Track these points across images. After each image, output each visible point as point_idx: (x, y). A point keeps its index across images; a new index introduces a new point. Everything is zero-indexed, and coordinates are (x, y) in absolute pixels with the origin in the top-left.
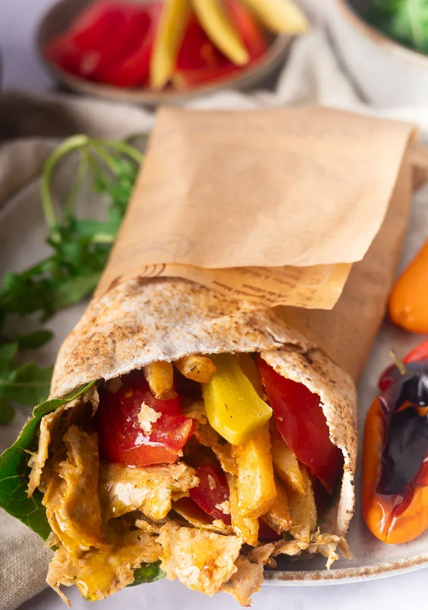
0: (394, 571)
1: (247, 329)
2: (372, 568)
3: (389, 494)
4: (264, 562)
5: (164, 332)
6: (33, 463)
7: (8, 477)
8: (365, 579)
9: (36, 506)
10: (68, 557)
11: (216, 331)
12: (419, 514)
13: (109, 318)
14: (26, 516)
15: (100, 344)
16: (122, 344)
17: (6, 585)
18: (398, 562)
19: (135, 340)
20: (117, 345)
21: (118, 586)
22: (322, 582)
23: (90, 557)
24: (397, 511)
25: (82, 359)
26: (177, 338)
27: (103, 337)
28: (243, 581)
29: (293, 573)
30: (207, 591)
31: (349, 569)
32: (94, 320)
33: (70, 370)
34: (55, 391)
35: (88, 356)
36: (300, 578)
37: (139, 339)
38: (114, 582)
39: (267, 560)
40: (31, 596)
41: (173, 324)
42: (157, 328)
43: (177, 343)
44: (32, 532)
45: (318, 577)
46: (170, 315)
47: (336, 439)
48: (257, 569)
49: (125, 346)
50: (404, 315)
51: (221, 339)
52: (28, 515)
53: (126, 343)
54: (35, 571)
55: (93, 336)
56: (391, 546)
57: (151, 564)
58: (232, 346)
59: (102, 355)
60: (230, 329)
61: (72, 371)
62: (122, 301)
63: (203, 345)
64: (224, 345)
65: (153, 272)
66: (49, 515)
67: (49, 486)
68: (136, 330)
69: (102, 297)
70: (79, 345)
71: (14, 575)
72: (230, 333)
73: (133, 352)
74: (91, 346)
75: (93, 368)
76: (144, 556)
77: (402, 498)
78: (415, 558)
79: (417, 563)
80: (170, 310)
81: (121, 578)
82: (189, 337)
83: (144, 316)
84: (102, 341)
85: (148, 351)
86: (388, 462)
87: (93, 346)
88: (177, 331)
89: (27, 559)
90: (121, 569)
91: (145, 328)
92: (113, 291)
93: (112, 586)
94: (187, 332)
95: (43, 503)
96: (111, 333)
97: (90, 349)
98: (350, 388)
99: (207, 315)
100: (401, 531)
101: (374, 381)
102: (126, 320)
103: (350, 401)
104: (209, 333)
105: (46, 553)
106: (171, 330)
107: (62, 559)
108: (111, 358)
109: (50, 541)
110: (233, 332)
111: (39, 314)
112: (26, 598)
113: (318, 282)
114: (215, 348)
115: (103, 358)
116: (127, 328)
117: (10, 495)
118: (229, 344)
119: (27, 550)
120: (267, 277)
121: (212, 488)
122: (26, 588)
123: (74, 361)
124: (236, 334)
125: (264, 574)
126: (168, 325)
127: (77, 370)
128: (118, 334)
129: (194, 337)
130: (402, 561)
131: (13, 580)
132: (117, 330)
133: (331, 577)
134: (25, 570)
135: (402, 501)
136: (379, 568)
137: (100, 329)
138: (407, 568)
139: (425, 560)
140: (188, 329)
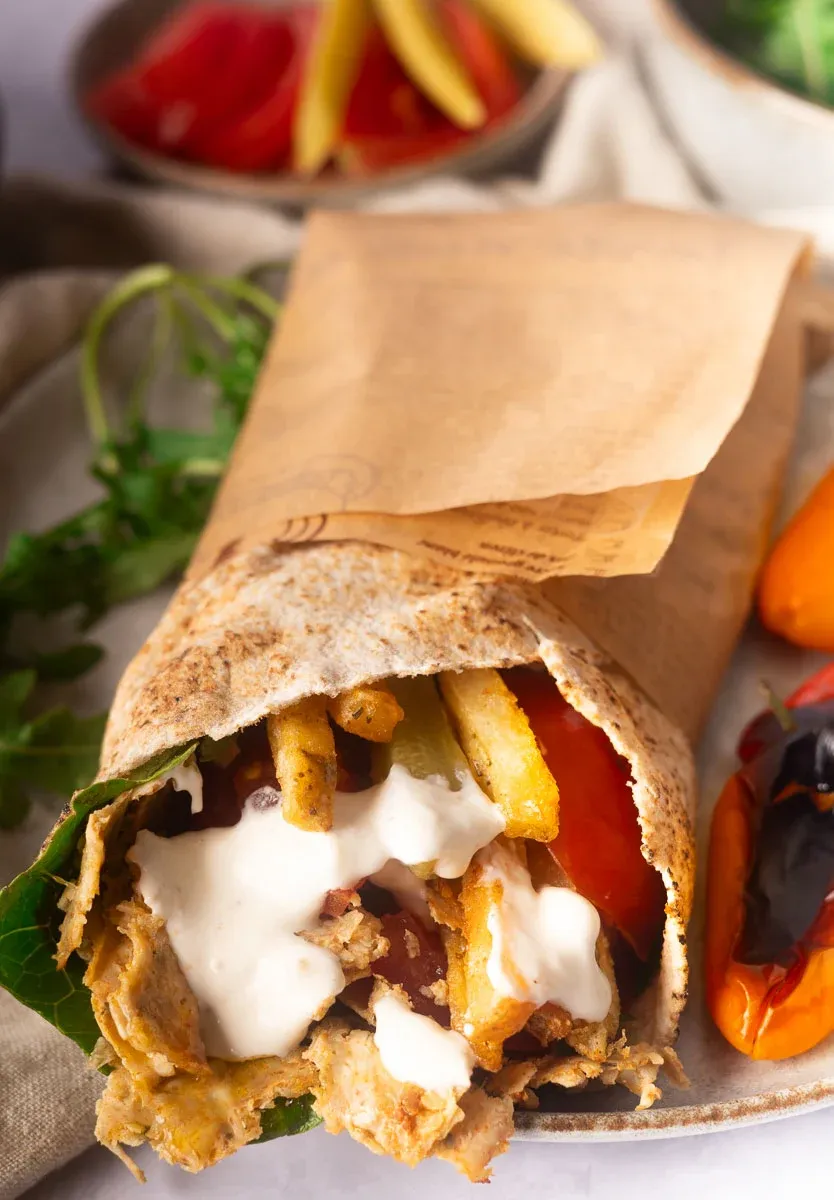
0: (769, 1113)
1: (484, 621)
2: (726, 1108)
3: (759, 964)
4: (514, 1096)
5: (322, 637)
6: (69, 903)
7: (20, 930)
8: (713, 1128)
9: (72, 986)
10: (133, 1089)
11: (424, 626)
12: (817, 1002)
13: (217, 619)
14: (53, 1006)
15: (200, 670)
16: (243, 668)
17: (13, 1140)
18: (777, 1096)
19: (268, 659)
20: (233, 670)
21: (231, 1144)
22: (628, 1135)
23: (175, 1089)
24: (774, 996)
25: (166, 700)
26: (349, 648)
27: (206, 656)
28: (473, 1135)
29: (571, 1117)
30: (404, 1156)
31: (681, 1109)
32: (186, 623)
33: (143, 721)
34: (113, 761)
35: (178, 694)
36: (586, 1126)
37: (276, 656)
38: (222, 1137)
39: (522, 1093)
40: (62, 1161)
41: (341, 619)
42: (310, 631)
43: (349, 656)
44: (64, 1037)
45: (620, 1125)
46: (334, 600)
47: (653, 853)
48: (501, 1108)
49: (249, 671)
50: (788, 614)
51: (435, 644)
52: (56, 1004)
53: (250, 665)
54: (69, 1113)
55: (186, 653)
56: (762, 1064)
57: (295, 1100)
58: (456, 655)
59: (205, 691)
60: (452, 621)
61: (147, 722)
62: (240, 585)
63: (401, 657)
64: (442, 656)
65: (303, 531)
66: (96, 1004)
67: (98, 948)
68: (268, 639)
69: (201, 579)
70: (160, 672)
71: (29, 1122)
72: (453, 630)
73: (265, 682)
74: (183, 673)
75: (188, 717)
76: (281, 1085)
77: (783, 971)
78: (810, 1088)
79: (812, 1098)
80: (335, 590)
81: (237, 1129)
82: (372, 644)
83: (284, 609)
84: (204, 663)
85: (293, 677)
86: (756, 901)
87: (185, 673)
88: (348, 631)
89: (53, 1090)
90: (235, 1111)
91: (286, 632)
92: (223, 568)
93: (219, 1145)
94: (368, 634)
95: (86, 981)
96: (221, 648)
97: (180, 680)
98: (681, 754)
99: (409, 592)
100: (782, 1036)
101: (728, 742)
102: (249, 620)
103: (681, 779)
104: (411, 633)
105: (90, 1078)
106: (336, 632)
107: (121, 1092)
108: (222, 696)
109: (98, 1056)
110: (458, 626)
111: (75, 613)
112: (51, 1167)
113: (626, 525)
114: (422, 663)
115: (207, 697)
116: (251, 635)
117: (22, 964)
118: (451, 651)
119: (53, 1072)
120: (527, 525)
121: (412, 955)
122: (51, 1145)
123: (151, 704)
124: (465, 630)
125: (515, 1117)
126: (332, 621)
127: (156, 721)
128: (234, 648)
129: (381, 643)
130: (784, 1094)
131: (25, 1131)
132: (232, 640)
133: (646, 1124)
134: (49, 1111)
135: (782, 978)
136: (740, 1108)
137: (199, 641)
138: (795, 1107)
139: (829, 1092)
140: (370, 624)
